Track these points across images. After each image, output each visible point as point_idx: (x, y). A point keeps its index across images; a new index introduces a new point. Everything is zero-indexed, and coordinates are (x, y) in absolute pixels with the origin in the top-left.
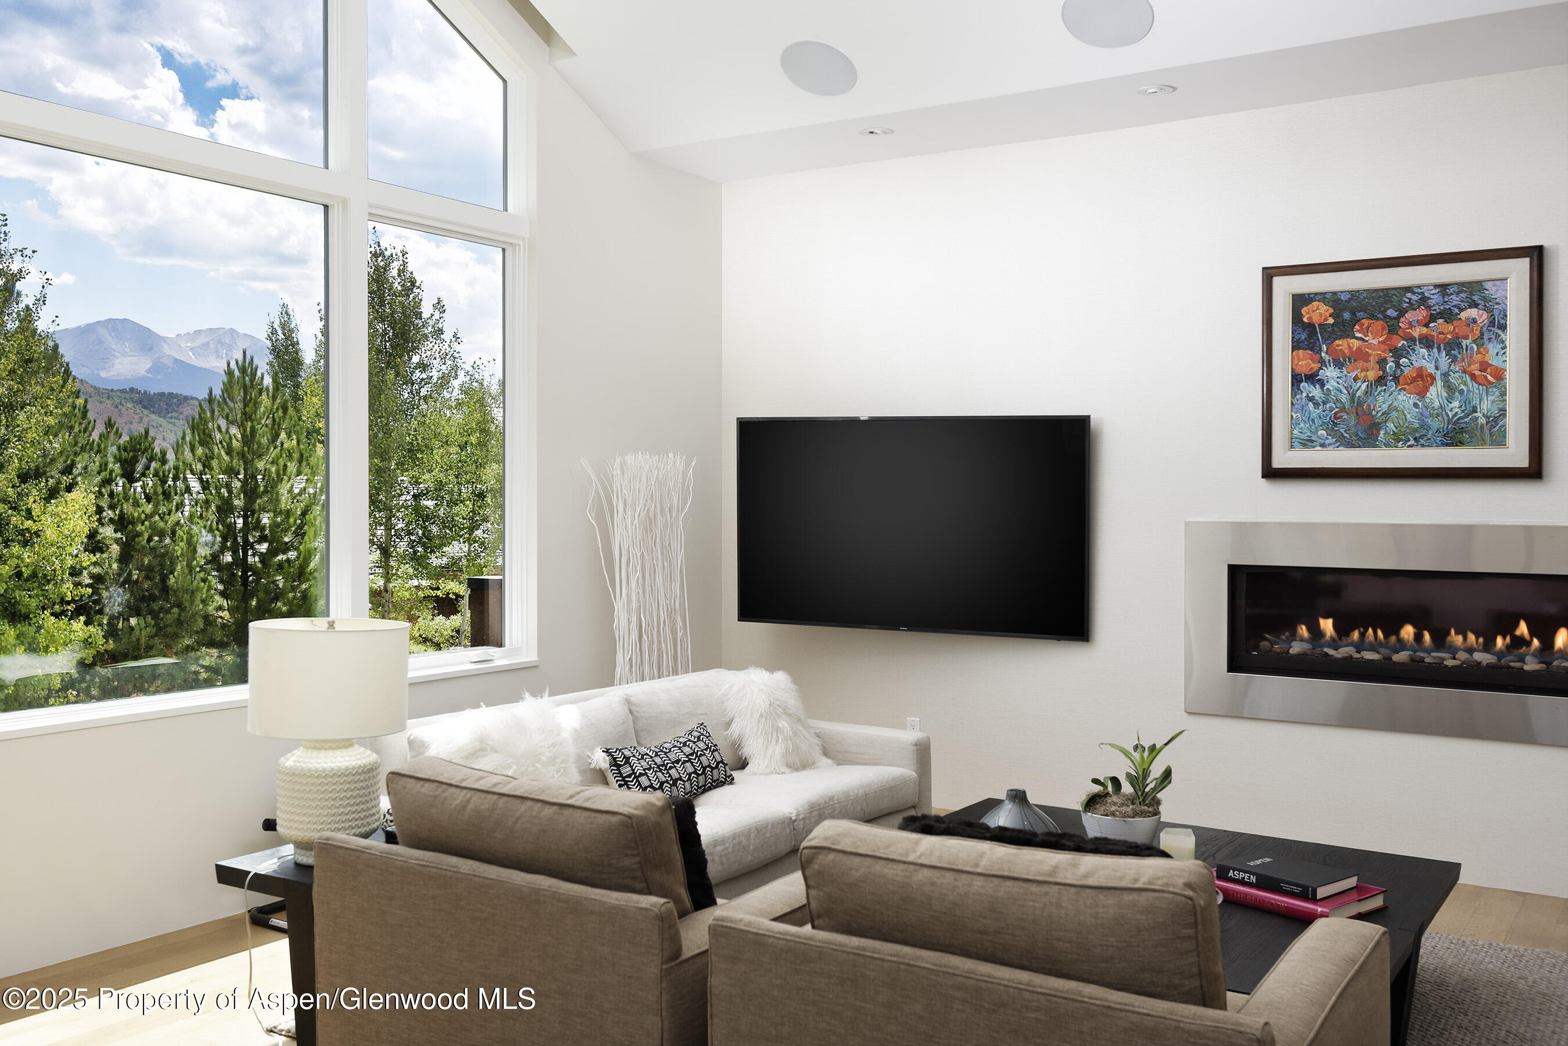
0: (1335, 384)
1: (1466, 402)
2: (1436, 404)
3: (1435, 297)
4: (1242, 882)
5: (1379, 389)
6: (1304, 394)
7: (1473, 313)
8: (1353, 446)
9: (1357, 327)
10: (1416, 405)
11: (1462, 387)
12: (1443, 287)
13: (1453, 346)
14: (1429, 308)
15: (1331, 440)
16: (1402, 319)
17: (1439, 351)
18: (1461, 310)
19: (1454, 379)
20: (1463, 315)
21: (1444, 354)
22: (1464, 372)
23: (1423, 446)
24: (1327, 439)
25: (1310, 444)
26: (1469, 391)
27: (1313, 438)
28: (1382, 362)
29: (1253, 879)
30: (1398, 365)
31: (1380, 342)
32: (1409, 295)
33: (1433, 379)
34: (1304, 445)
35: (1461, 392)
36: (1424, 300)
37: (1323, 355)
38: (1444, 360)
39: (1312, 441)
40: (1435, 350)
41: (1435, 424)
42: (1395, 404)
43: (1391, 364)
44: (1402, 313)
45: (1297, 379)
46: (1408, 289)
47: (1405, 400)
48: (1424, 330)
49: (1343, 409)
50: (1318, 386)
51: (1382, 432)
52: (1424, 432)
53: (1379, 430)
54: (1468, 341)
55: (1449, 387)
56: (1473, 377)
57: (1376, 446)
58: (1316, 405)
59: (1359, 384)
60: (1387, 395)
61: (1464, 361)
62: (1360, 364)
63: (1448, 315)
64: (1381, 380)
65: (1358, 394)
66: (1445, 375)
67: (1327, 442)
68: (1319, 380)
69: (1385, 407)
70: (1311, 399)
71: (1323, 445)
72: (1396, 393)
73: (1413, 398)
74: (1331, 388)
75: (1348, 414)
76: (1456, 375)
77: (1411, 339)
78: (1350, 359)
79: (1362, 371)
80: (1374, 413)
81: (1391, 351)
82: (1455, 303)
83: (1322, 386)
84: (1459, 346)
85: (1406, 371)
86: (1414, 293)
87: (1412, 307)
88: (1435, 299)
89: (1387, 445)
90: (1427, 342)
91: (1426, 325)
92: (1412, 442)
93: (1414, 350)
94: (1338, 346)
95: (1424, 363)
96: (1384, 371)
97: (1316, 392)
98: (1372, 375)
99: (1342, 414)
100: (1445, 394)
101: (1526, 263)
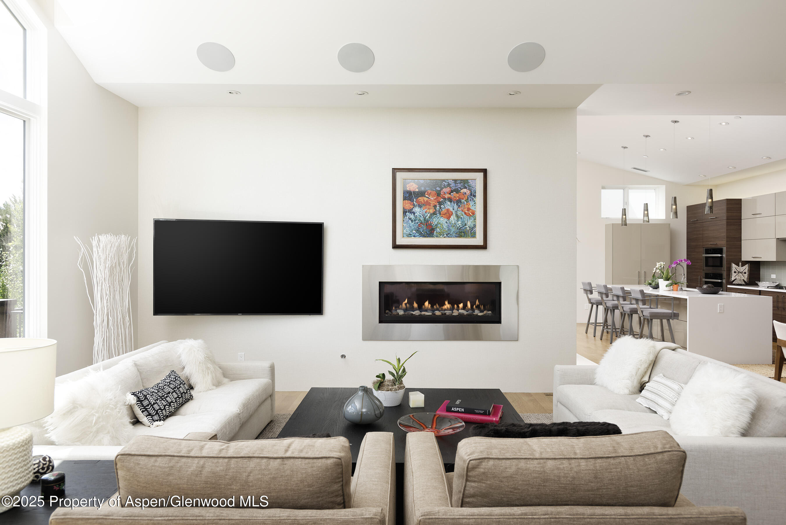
0: (419, 214)
1: (463, 222)
2: (453, 222)
3: (452, 184)
4: (458, 412)
5: (434, 216)
6: (408, 217)
7: (465, 190)
8: (425, 237)
9: (426, 193)
10: (446, 222)
11: (462, 216)
12: (455, 181)
13: (458, 202)
14: (451, 188)
15: (417, 234)
16: (442, 191)
17: (454, 203)
18: (461, 189)
19: (459, 213)
20: (462, 191)
21: (456, 204)
22: (462, 211)
23: (449, 237)
24: (416, 234)
25: (410, 236)
26: (464, 218)
27: (411, 234)
28: (435, 206)
29: (463, 410)
30: (440, 208)
31: (434, 199)
32: (444, 183)
33: (452, 213)
34: (408, 236)
35: (461, 218)
36: (449, 185)
37: (414, 202)
38: (456, 207)
39: (411, 235)
40: (453, 203)
41: (453, 229)
42: (440, 222)
43: (438, 207)
44: (442, 189)
45: (405, 212)
46: (444, 180)
47: (443, 220)
48: (449, 196)
49: (421, 223)
50: (412, 214)
51: (435, 232)
52: (449, 232)
53: (434, 231)
54: (464, 200)
55: (457, 216)
56: (465, 213)
57: (433, 237)
58: (412, 221)
59: (427, 214)
60: (437, 218)
61: (462, 207)
62: (427, 206)
63: (457, 191)
64: (434, 213)
65: (427, 218)
66: (456, 212)
67: (416, 235)
68: (413, 212)
69: (436, 223)
70: (410, 219)
71: (414, 236)
72: (439, 218)
73: (446, 220)
74: (417, 215)
75: (423, 225)
76: (460, 212)
77: (445, 199)
78: (424, 204)
79: (428, 209)
80: (432, 225)
81: (438, 202)
82: (459, 186)
83: (414, 214)
84: (461, 202)
85: (443, 210)
86: (446, 182)
87: (445, 187)
88: (453, 185)
89: (437, 237)
90: (450, 200)
91: (450, 194)
92: (445, 236)
93: (446, 202)
94: (420, 199)
95: (449, 207)
96: (436, 210)
97: (412, 216)
98: (432, 211)
99: (421, 225)
100: (456, 219)
101: (481, 174)
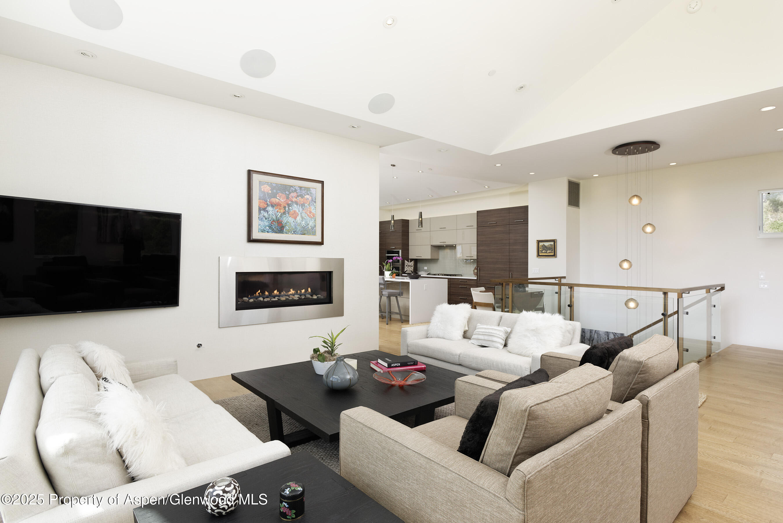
0: (271, 212)
1: (306, 222)
2: (299, 222)
3: (299, 190)
4: (396, 367)
5: (284, 216)
6: (262, 215)
7: (307, 196)
8: (277, 233)
9: (278, 195)
10: (294, 222)
11: (305, 218)
12: (301, 188)
13: (303, 205)
14: (297, 193)
15: (270, 230)
16: (290, 195)
17: (299, 206)
18: (305, 195)
19: (303, 215)
20: (305, 197)
21: (301, 207)
22: (306, 213)
23: (296, 234)
24: (269, 230)
25: (263, 231)
26: (307, 219)
27: (265, 229)
28: (285, 207)
29: (399, 364)
30: (289, 209)
31: (284, 201)
32: (292, 188)
33: (298, 214)
34: (262, 232)
35: (305, 219)
36: (296, 190)
37: (268, 202)
38: (301, 209)
39: (264, 230)
40: (298, 206)
41: (299, 228)
42: (288, 221)
43: (287, 208)
44: (290, 193)
45: (260, 210)
46: (292, 186)
47: (291, 220)
48: (296, 199)
49: (274, 221)
50: (266, 212)
51: (285, 229)
52: (296, 230)
53: (284, 228)
54: (307, 205)
55: (302, 217)
56: (308, 215)
57: (283, 233)
58: (266, 219)
59: (278, 213)
60: (286, 218)
61: (305, 210)
62: (279, 207)
63: (302, 197)
64: (284, 213)
65: (278, 216)
66: (301, 213)
67: (269, 231)
68: (267, 210)
69: (285, 221)
70: (264, 216)
71: (268, 232)
72: (288, 217)
73: (293, 220)
74: (270, 214)
75: (275, 222)
76: (304, 214)
77: (292, 201)
78: (276, 205)
79: (279, 209)
80: (282, 223)
81: (287, 204)
82: (303, 193)
83: (268, 212)
84: (304, 206)
85: (291, 211)
86: (293, 188)
87: (293, 192)
88: (298, 191)
89: (286, 233)
90: (297, 203)
91: (296, 198)
92: (293, 233)
93: (293, 205)
94: (272, 200)
95: (296, 209)
96: (285, 210)
97: (266, 214)
98: (282, 211)
99: (273, 222)
100: (301, 219)
101: (320, 185)
